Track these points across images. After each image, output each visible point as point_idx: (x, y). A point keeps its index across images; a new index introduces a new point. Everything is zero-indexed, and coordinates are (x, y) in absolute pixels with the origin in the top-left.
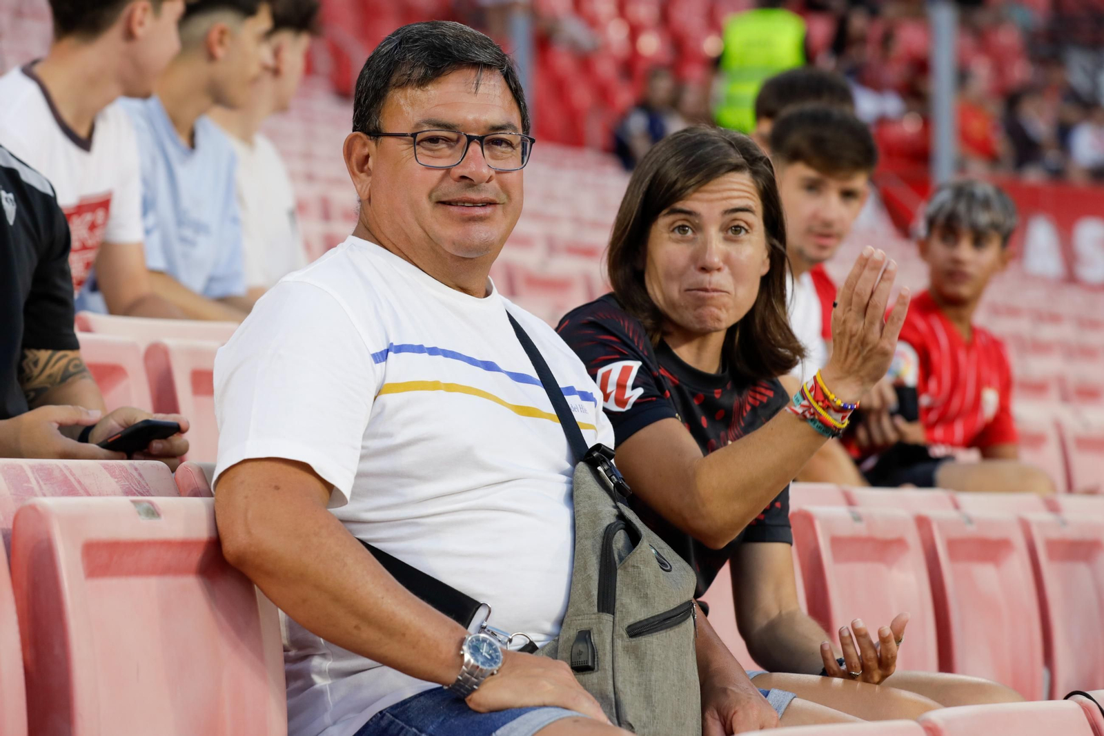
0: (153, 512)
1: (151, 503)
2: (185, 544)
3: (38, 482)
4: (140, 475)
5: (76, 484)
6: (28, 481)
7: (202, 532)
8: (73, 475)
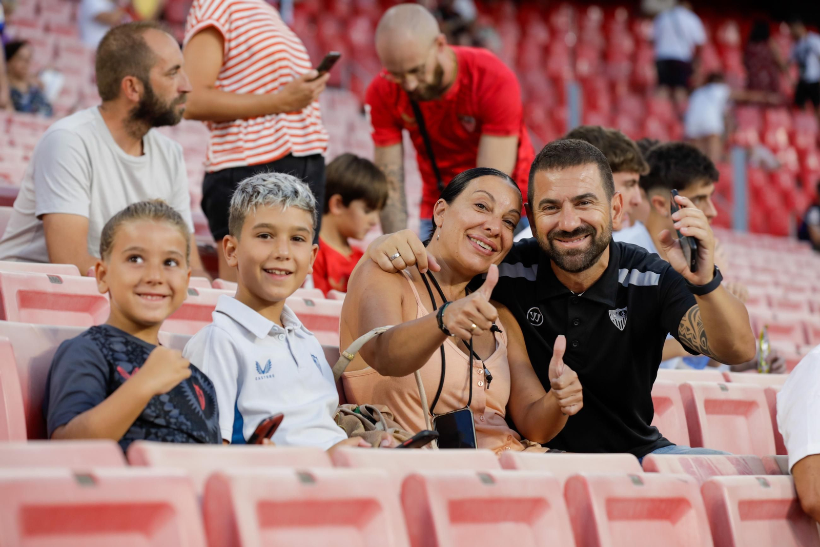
0: (766, 484)
1: (764, 479)
2: (782, 502)
3: (697, 468)
4: (746, 463)
5: (714, 468)
6: (692, 467)
7: (789, 495)
8: (713, 463)
